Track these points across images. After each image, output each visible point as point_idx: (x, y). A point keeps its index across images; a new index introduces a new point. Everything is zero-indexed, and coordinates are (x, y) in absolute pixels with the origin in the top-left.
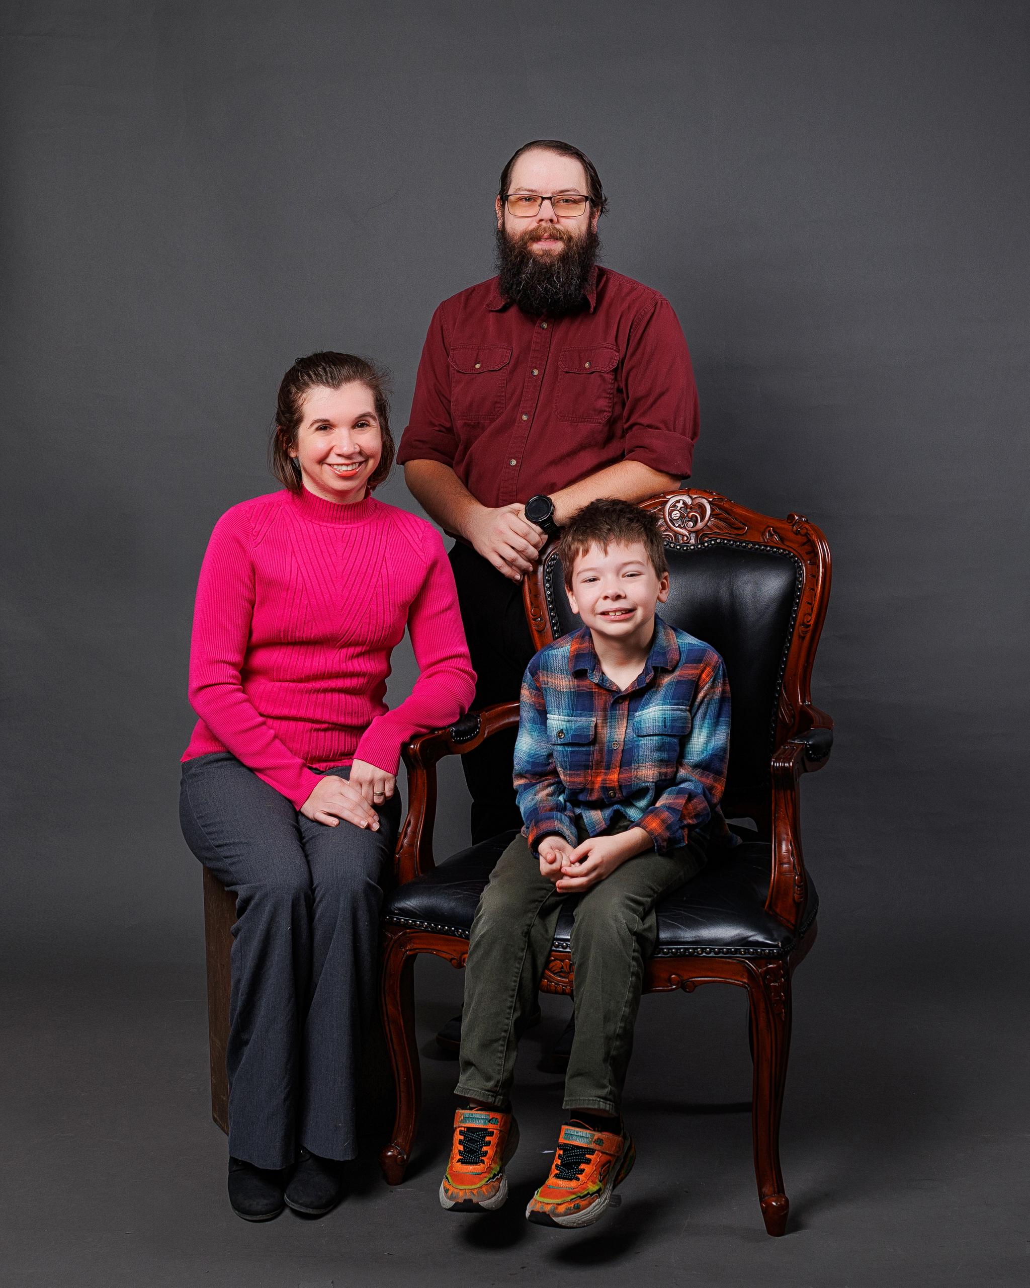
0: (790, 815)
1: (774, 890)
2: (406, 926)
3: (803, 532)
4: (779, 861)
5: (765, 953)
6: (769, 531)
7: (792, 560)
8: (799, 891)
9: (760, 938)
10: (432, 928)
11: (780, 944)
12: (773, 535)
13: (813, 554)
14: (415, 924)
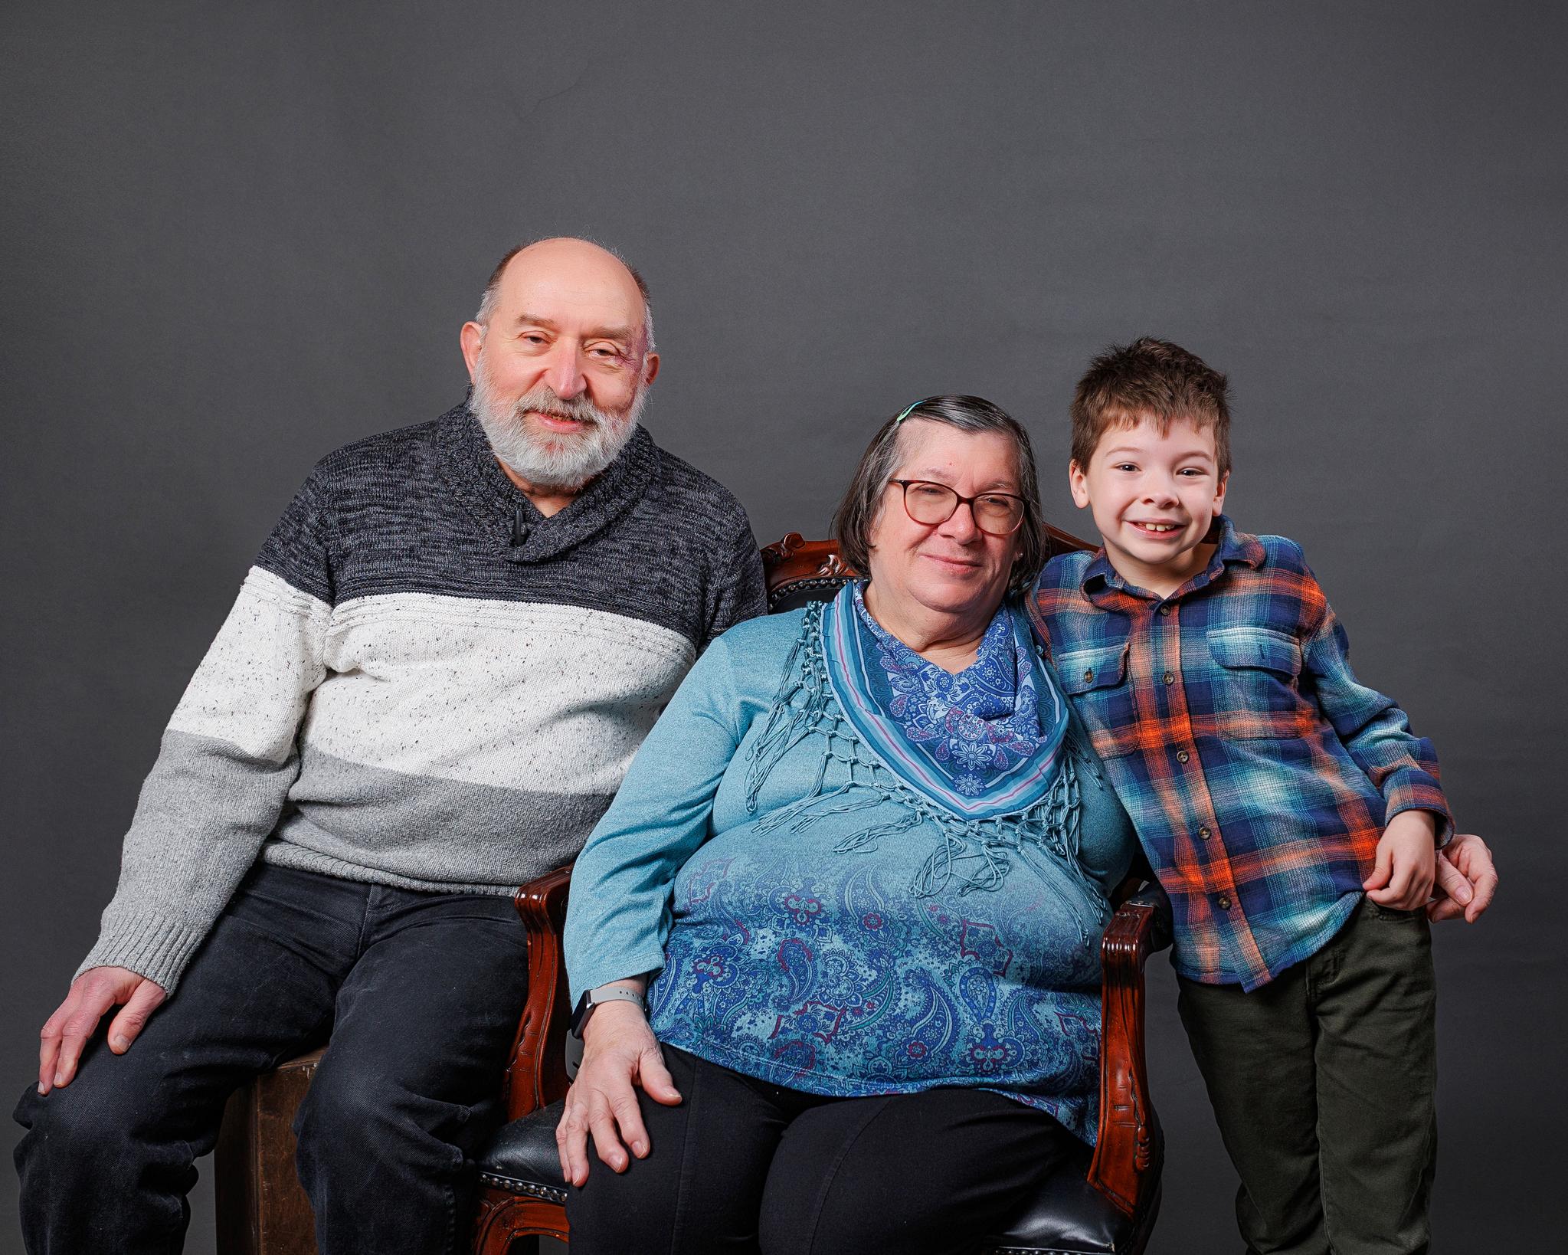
0: (1131, 1026)
2: (512, 1191)
4: (1112, 1102)
8: (1143, 1151)
9: (1081, 1235)
10: (554, 1197)
11: (1113, 1247)
14: (528, 1189)
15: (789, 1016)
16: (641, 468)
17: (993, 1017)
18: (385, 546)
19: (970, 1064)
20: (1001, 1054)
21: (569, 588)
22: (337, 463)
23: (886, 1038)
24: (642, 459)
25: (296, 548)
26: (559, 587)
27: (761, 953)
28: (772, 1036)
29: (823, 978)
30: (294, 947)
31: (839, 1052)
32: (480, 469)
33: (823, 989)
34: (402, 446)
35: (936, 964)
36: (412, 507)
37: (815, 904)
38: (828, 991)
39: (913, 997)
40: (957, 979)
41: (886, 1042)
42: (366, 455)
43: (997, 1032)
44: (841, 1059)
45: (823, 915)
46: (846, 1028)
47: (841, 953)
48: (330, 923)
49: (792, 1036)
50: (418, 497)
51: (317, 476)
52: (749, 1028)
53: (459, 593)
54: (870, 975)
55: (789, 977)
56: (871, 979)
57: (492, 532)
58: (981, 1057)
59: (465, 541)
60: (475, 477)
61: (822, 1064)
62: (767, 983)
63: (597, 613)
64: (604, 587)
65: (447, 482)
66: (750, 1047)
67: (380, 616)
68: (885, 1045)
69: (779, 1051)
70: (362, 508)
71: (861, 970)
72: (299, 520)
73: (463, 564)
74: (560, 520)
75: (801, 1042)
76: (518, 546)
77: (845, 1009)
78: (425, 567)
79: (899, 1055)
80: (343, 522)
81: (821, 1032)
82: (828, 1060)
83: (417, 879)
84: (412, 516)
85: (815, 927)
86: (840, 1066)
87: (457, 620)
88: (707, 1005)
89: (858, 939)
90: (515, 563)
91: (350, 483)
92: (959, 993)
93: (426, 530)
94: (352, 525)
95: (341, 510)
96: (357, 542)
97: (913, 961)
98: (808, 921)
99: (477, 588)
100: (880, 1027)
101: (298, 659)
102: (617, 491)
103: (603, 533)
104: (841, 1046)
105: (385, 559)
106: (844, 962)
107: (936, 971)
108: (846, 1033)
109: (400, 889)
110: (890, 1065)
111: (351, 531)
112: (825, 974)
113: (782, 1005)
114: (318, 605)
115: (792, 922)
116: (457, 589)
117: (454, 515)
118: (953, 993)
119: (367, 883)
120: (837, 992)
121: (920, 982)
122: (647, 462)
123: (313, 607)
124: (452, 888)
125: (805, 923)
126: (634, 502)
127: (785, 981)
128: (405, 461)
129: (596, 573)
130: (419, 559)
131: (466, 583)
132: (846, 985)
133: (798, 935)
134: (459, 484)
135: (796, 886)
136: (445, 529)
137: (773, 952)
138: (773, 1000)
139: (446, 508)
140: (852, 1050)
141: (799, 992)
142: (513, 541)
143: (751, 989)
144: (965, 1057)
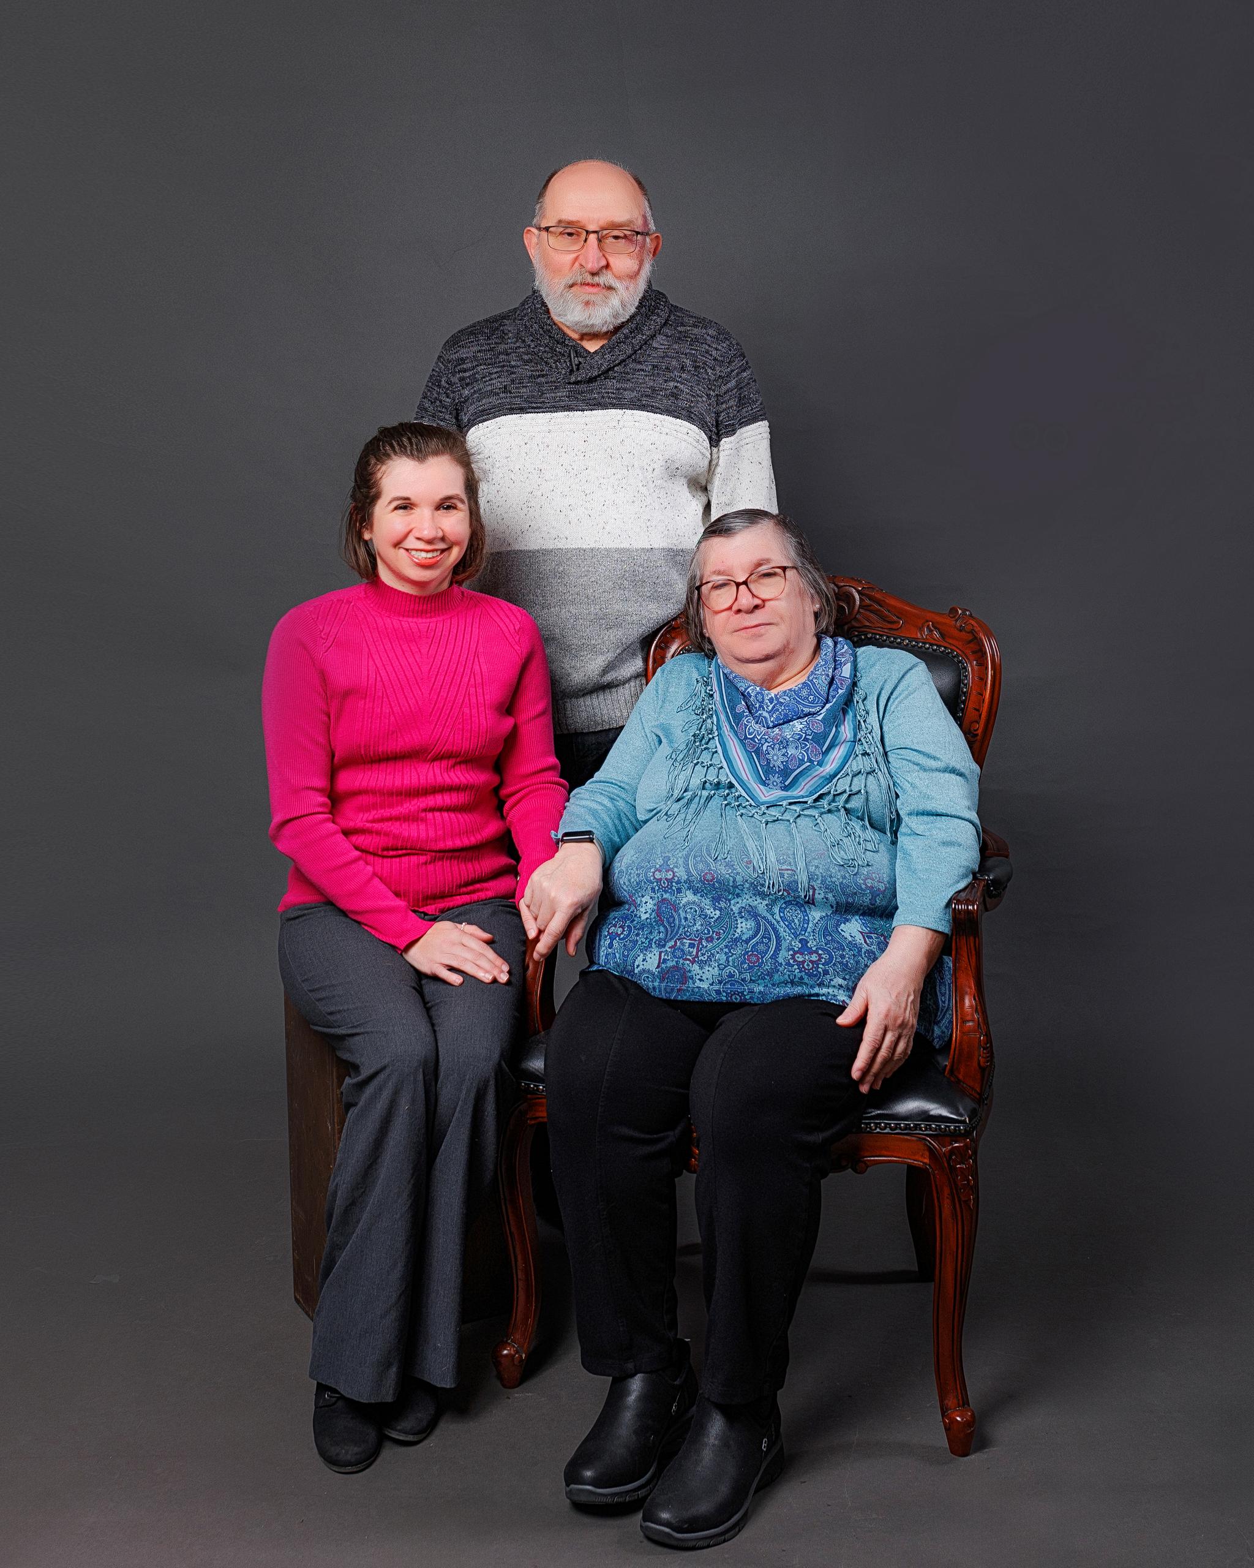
0: (973, 964)
1: (957, 1052)
3: (968, 628)
4: (961, 1018)
5: (949, 1129)
6: (928, 626)
7: (956, 660)
8: (984, 1053)
9: (944, 1112)
11: (967, 1119)
12: (932, 633)
13: (980, 653)
15: (666, 950)
17: (806, 934)
18: (489, 388)
19: (794, 965)
20: (816, 957)
23: (731, 953)
26: (603, 398)
27: (645, 913)
28: (658, 966)
29: (685, 921)
31: (701, 968)
33: (686, 929)
34: (495, 325)
35: (759, 901)
36: (504, 361)
37: (671, 873)
38: (689, 930)
39: (746, 925)
40: (776, 910)
41: (732, 956)
43: (810, 943)
44: (703, 973)
45: (676, 879)
46: (704, 951)
47: (694, 903)
49: (670, 964)
50: (507, 354)
52: (644, 965)
54: (715, 914)
55: (665, 927)
56: (716, 917)
57: (557, 367)
58: (801, 959)
61: (691, 978)
62: (651, 933)
64: (634, 395)
66: (647, 977)
68: (731, 958)
69: (664, 975)
70: (473, 369)
71: (709, 912)
73: (539, 391)
74: (601, 353)
75: (676, 967)
76: (574, 373)
77: (701, 939)
79: (742, 964)
81: (689, 957)
82: (696, 975)
84: (504, 366)
85: (674, 888)
86: (704, 978)
88: (617, 955)
89: (703, 891)
90: (572, 384)
91: (464, 353)
92: (779, 919)
97: (743, 900)
98: (668, 885)
99: (548, 405)
100: (726, 947)
103: (631, 358)
104: (702, 964)
106: (697, 909)
107: (760, 905)
108: (703, 955)
110: (736, 971)
112: (686, 919)
113: (661, 944)
115: (659, 888)
116: (536, 408)
117: (530, 361)
118: (775, 919)
120: (695, 929)
121: (750, 914)
125: (667, 887)
127: (662, 929)
129: (628, 385)
131: (541, 403)
132: (700, 923)
133: (665, 896)
134: (532, 341)
135: (659, 863)
136: (526, 371)
137: (653, 911)
138: (655, 943)
139: (526, 357)
140: (710, 966)
141: (671, 934)
142: (571, 370)
143: (641, 939)
144: (789, 960)
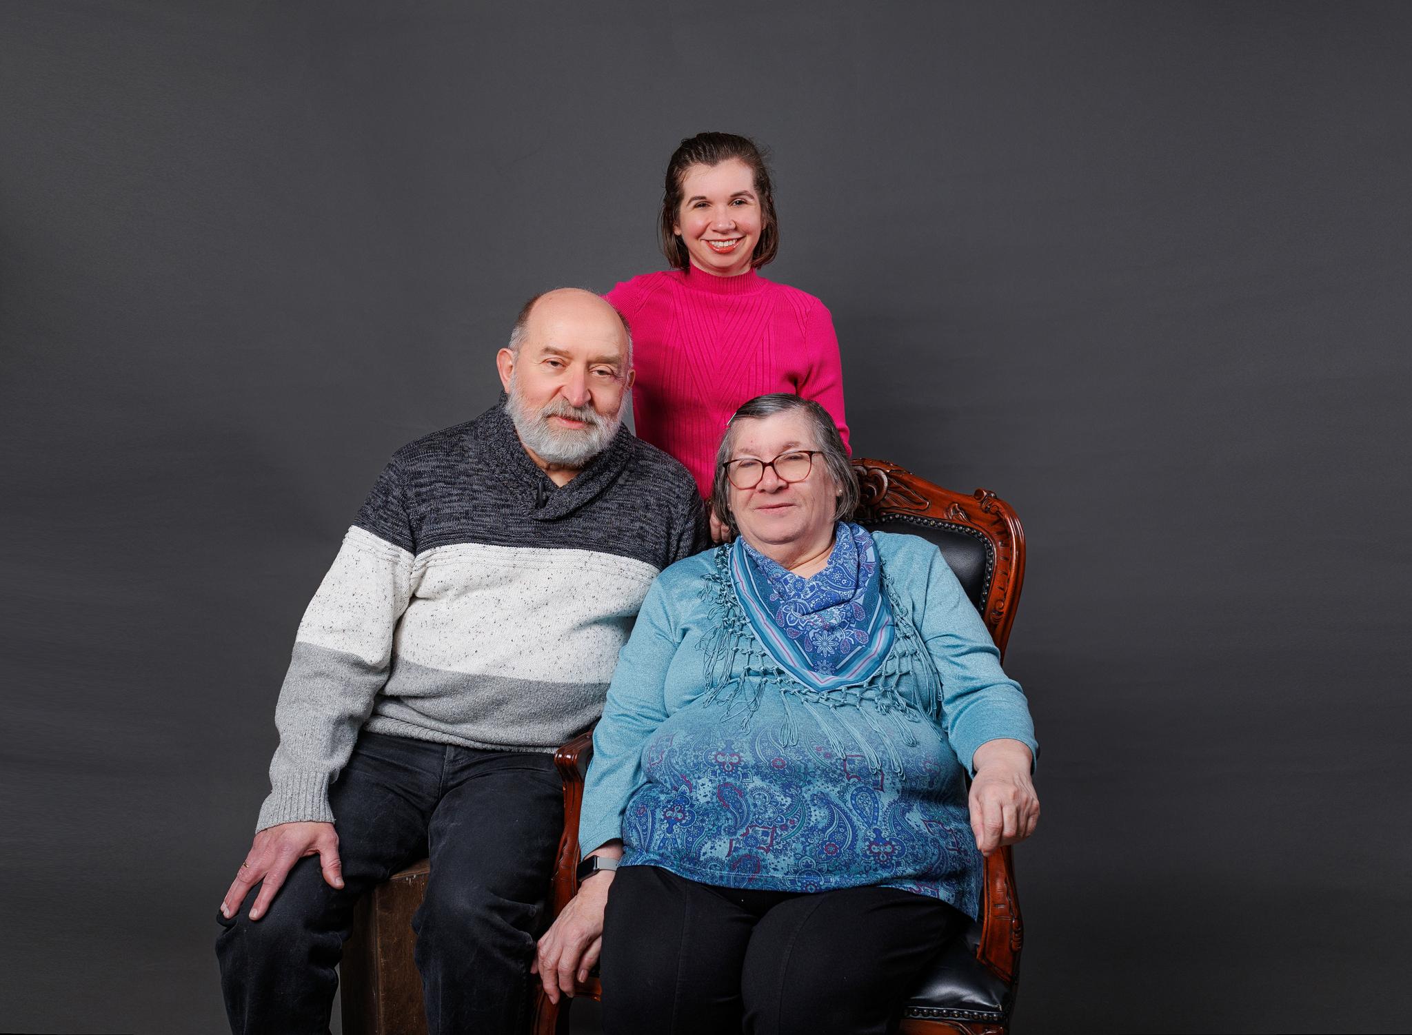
1: (988, 934)
3: (994, 510)
6: (954, 507)
7: (981, 540)
11: (999, 1007)
12: (958, 512)
13: (1005, 534)
15: (738, 838)
16: (622, 449)
18: (448, 511)
19: (870, 856)
21: (576, 537)
22: (411, 452)
23: (808, 843)
24: (622, 443)
25: (385, 513)
26: (570, 536)
28: (729, 855)
30: (396, 790)
31: (776, 857)
32: (512, 454)
33: (755, 815)
34: (454, 440)
36: (464, 483)
38: (759, 817)
39: (820, 814)
41: (809, 846)
42: (430, 447)
44: (778, 862)
46: (779, 839)
48: (420, 773)
49: (742, 852)
50: (469, 476)
51: (396, 462)
52: (711, 852)
53: (502, 543)
56: (787, 804)
57: (523, 498)
58: (876, 850)
59: (503, 506)
60: (508, 460)
61: (765, 867)
63: (596, 553)
64: (600, 535)
65: (488, 464)
66: (714, 865)
67: (448, 561)
68: (808, 848)
69: (735, 864)
70: (431, 483)
71: (779, 799)
72: (385, 493)
73: (503, 523)
74: (570, 488)
75: (749, 855)
76: (541, 508)
77: (776, 827)
78: (477, 526)
79: (819, 853)
80: (418, 494)
81: (762, 846)
82: (770, 865)
83: (480, 742)
84: (465, 489)
86: (779, 867)
87: (502, 562)
90: (539, 521)
91: (421, 467)
93: (476, 499)
94: (424, 497)
95: (416, 486)
96: (429, 509)
99: (514, 539)
100: (802, 835)
101: (392, 594)
102: (606, 467)
103: (599, 496)
105: (449, 520)
108: (779, 843)
109: (467, 748)
111: (424, 501)
113: (731, 832)
114: (405, 555)
116: (500, 541)
117: (495, 487)
119: (444, 745)
121: (824, 802)
122: (626, 445)
123: (401, 556)
124: (503, 747)
126: (619, 474)
128: (457, 450)
129: (594, 525)
130: (473, 520)
131: (506, 536)
134: (497, 466)
136: (489, 498)
139: (489, 483)
140: (786, 855)
141: (740, 823)
142: (537, 504)
144: (865, 851)
